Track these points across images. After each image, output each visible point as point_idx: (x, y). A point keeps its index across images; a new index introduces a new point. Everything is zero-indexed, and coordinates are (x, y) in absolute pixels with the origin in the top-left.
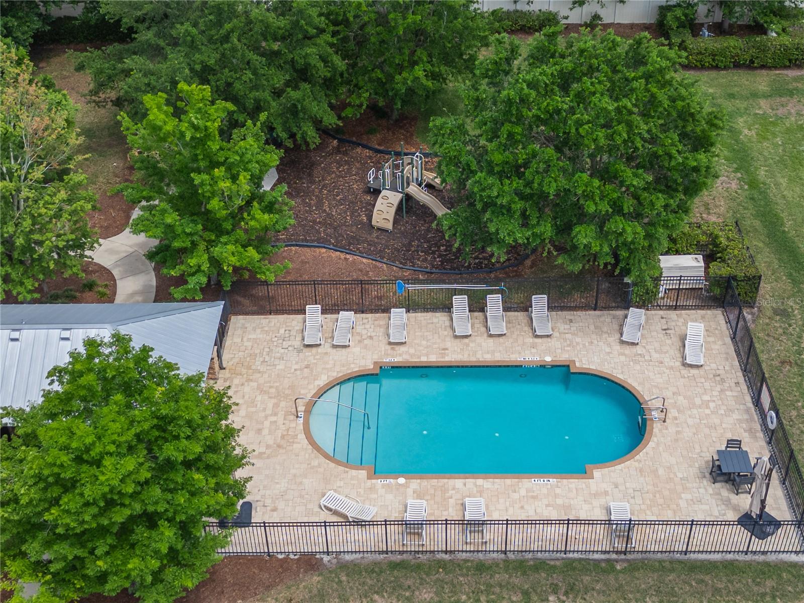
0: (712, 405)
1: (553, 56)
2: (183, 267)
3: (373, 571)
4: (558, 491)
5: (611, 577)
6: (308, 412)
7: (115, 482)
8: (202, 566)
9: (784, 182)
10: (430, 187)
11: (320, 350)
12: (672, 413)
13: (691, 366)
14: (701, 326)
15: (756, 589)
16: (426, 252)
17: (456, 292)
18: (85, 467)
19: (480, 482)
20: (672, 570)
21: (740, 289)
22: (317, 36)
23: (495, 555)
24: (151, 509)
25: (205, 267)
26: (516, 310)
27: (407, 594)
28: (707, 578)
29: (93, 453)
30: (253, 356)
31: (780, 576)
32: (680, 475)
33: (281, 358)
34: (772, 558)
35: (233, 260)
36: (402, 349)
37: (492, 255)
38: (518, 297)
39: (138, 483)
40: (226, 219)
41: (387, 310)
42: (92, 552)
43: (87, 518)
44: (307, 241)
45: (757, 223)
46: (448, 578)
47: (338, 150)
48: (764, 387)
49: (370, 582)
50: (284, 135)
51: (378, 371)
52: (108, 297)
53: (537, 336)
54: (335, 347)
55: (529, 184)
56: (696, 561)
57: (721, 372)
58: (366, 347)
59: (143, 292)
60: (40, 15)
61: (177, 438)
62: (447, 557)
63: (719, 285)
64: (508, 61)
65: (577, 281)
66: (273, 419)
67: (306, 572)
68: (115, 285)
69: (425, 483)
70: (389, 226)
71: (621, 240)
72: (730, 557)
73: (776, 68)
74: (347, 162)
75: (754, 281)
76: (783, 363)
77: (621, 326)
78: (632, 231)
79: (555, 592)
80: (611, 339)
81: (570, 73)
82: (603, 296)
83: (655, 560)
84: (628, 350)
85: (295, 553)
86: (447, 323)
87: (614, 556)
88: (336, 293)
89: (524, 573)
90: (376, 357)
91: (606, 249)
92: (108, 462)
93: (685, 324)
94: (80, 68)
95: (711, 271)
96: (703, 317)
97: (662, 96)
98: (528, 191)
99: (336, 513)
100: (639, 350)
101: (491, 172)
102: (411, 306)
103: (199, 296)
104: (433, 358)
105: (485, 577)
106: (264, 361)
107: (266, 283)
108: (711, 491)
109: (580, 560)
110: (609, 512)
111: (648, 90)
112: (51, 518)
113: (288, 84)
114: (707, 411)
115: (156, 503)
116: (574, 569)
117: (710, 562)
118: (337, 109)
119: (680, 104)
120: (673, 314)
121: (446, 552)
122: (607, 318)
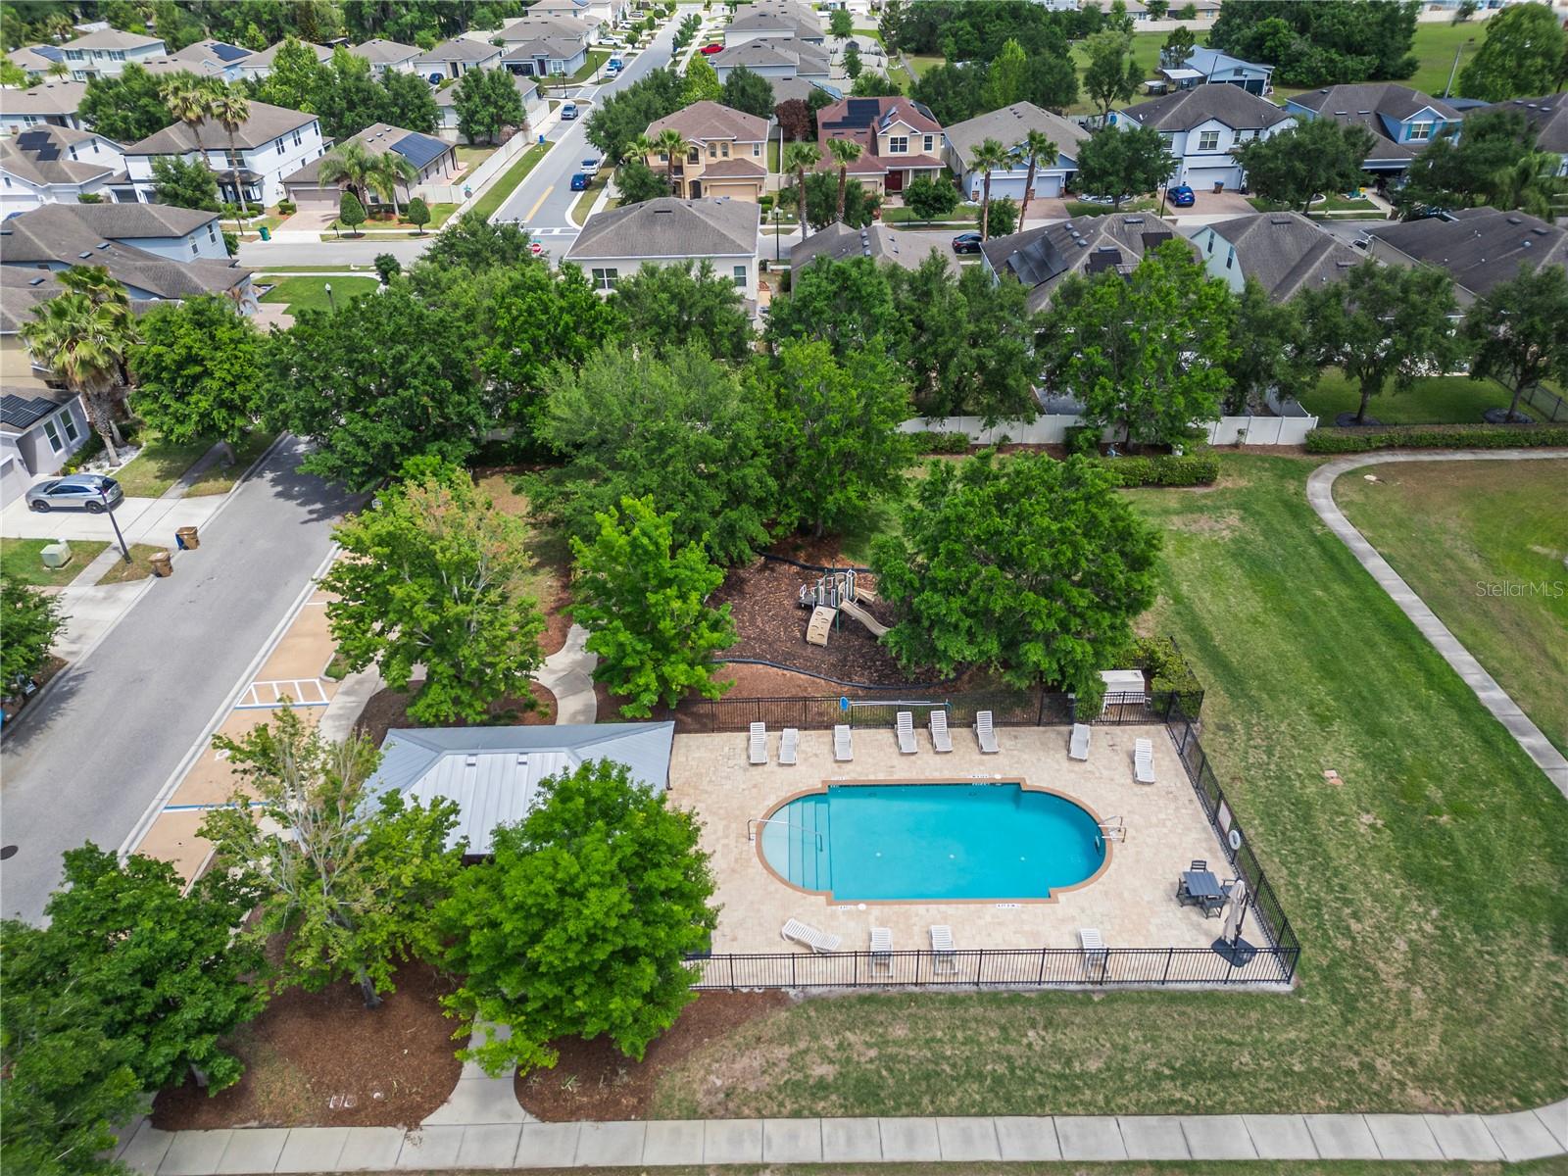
0: (1169, 823)
1: (987, 479)
2: (630, 686)
3: (842, 1006)
4: (1024, 917)
5: (1090, 1010)
6: (759, 834)
7: (599, 916)
8: (678, 1007)
9: (1207, 596)
10: (861, 602)
11: (766, 768)
12: (1131, 832)
13: (1143, 783)
14: (1149, 742)
15: (1240, 1021)
16: (863, 668)
17: (901, 708)
18: (567, 900)
19: (943, 907)
20: (1152, 1001)
21: (1184, 704)
22: (752, 458)
23: (967, 987)
24: (631, 943)
25: (654, 685)
26: (960, 726)
27: (881, 1030)
28: (1189, 1010)
29: (577, 885)
30: (699, 775)
31: (1263, 1007)
32: (1146, 898)
33: (728, 778)
34: (1252, 987)
35: (683, 679)
36: (849, 766)
37: (940, 672)
38: (959, 714)
39: (623, 916)
40: (673, 638)
41: (829, 726)
42: (570, 991)
43: (571, 955)
44: (741, 656)
45: (1187, 638)
46: (922, 1012)
47: (764, 568)
48: (1223, 805)
49: (840, 1018)
50: (722, 554)
51: (826, 790)
52: (549, 718)
53: (984, 753)
54: (781, 765)
55: (974, 601)
56: (1175, 991)
57: (1173, 789)
58: (812, 765)
59: (585, 711)
60: (472, 440)
61: (657, 866)
62: (917, 989)
63: (1162, 702)
64: (944, 482)
65: (1018, 697)
66: (725, 841)
67: (772, 1007)
68: (556, 705)
69: (886, 909)
70: (824, 642)
71: (1069, 658)
72: (1208, 986)
73: (1183, 486)
74: (776, 579)
75: (1197, 697)
76: (1233, 779)
77: (1068, 742)
78: (1081, 649)
79: (1034, 1026)
80: (1058, 756)
81: (1006, 494)
82: (1045, 711)
83: (1133, 991)
84: (1077, 767)
85: (759, 987)
86: (892, 740)
87: (1089, 987)
88: (777, 710)
89: (999, 1007)
90: (824, 777)
91: (1055, 666)
92: (593, 894)
93: (1131, 739)
94: (517, 491)
95: (1154, 686)
96: (1147, 733)
97: (1104, 516)
98: (973, 608)
99: (799, 943)
100: (1087, 766)
101: (935, 590)
102: (855, 722)
103: (649, 715)
104: (881, 776)
105: (960, 1012)
106: (710, 781)
107: (711, 701)
108: (1179, 915)
109: (1055, 991)
110: (1080, 939)
111: (1088, 511)
112: (535, 955)
113: (725, 505)
114: (1165, 830)
115: (636, 938)
116: (1050, 1001)
117: (1190, 992)
118: (770, 526)
119: (1120, 524)
120: (1117, 729)
121: (916, 984)
122: (1052, 734)
